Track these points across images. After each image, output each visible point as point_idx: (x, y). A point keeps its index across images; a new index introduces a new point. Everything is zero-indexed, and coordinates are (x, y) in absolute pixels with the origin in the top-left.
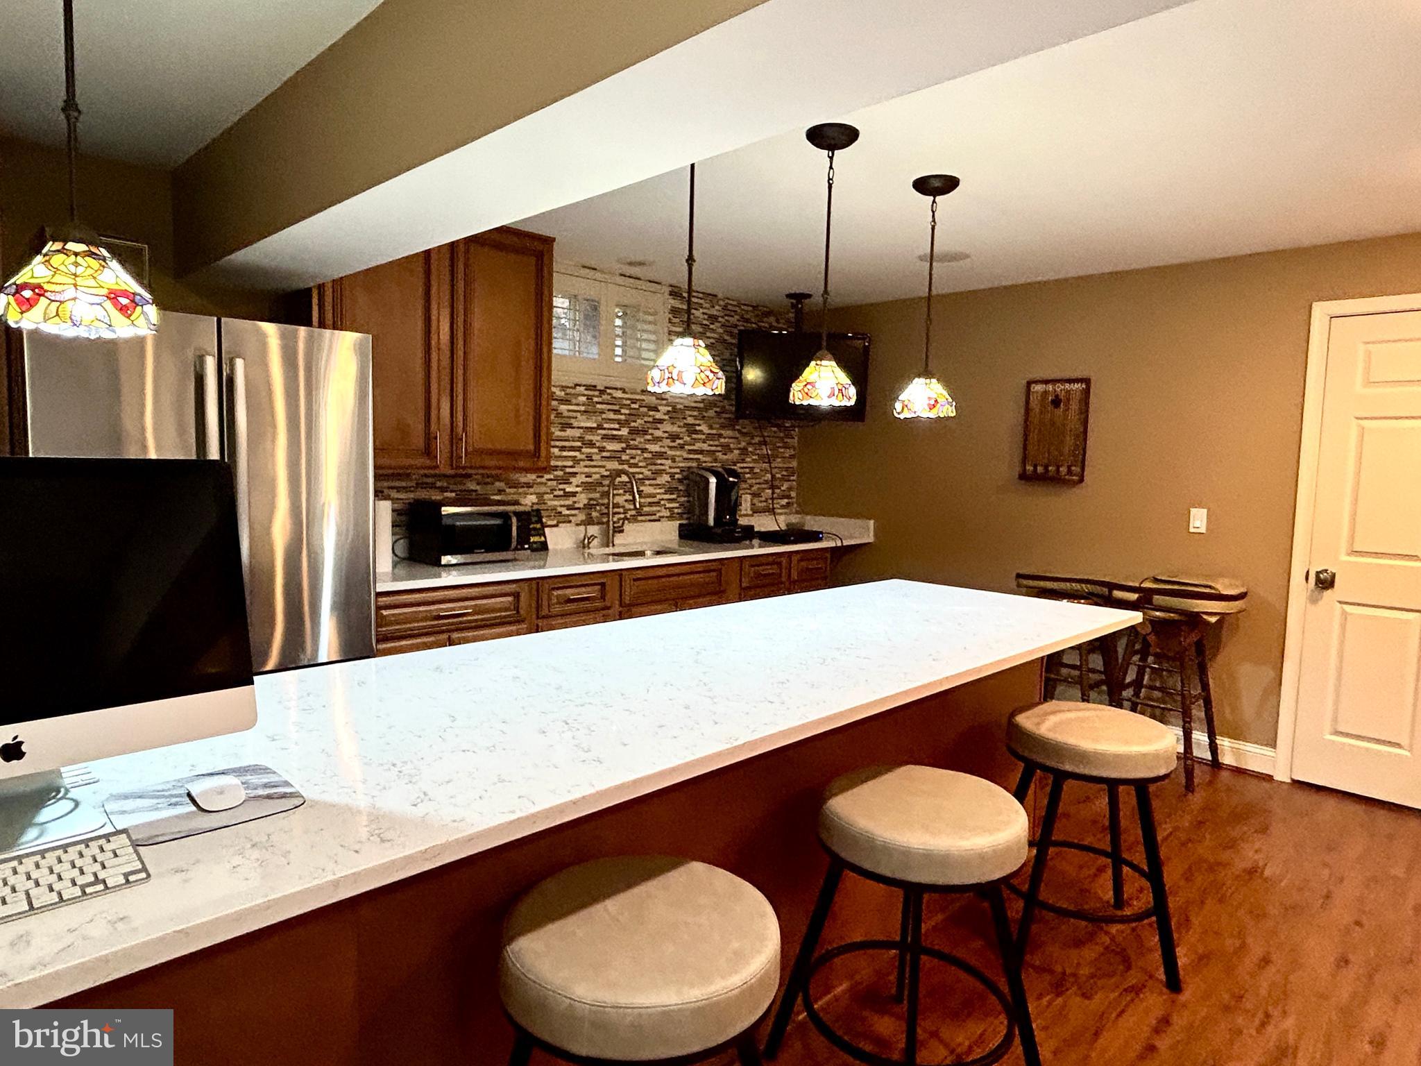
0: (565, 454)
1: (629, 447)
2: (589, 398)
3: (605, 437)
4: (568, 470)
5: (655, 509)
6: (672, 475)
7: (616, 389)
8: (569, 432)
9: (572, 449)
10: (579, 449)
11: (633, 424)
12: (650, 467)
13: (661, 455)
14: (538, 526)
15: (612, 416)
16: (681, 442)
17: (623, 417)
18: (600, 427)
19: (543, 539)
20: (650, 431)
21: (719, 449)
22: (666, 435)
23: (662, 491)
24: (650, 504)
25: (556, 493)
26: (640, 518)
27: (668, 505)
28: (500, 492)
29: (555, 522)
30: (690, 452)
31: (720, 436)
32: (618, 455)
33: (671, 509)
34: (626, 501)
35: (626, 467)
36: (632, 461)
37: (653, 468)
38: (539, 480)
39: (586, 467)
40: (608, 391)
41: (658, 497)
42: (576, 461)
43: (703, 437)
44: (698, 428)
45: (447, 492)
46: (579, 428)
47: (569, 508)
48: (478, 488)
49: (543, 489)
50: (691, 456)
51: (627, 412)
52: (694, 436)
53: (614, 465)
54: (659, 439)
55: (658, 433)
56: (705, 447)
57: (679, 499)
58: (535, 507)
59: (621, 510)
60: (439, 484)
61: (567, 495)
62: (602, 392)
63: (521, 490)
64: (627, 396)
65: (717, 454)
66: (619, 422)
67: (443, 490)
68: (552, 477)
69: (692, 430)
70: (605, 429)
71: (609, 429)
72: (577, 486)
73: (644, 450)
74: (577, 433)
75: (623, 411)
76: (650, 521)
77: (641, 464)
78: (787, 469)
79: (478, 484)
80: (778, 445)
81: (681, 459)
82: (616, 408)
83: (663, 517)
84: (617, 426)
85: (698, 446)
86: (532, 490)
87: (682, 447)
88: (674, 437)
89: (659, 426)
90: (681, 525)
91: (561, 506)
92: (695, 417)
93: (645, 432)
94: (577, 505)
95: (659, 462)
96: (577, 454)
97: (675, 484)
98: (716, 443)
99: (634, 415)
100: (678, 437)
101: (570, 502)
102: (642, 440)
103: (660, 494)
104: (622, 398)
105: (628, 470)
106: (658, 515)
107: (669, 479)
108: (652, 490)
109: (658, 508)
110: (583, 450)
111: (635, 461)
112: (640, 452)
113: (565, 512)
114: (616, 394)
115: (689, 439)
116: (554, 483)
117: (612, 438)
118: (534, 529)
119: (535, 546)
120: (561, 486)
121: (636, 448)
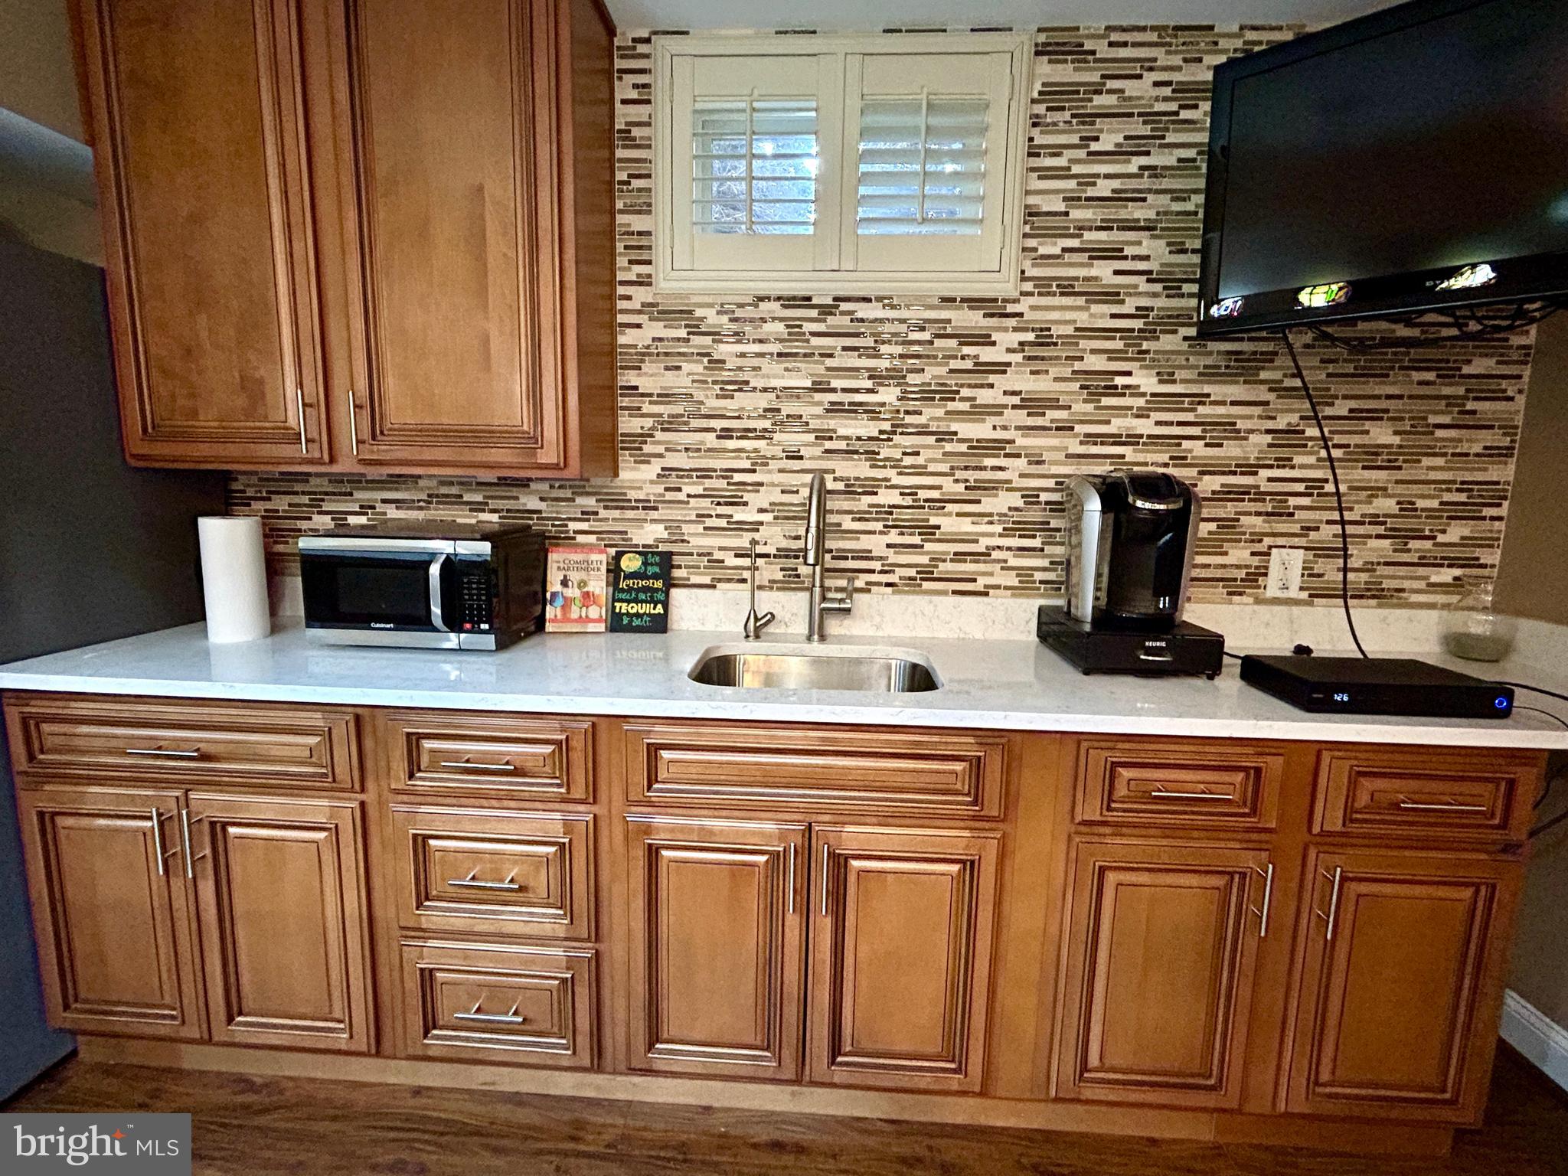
0: (731, 444)
1: (897, 428)
2: (793, 325)
3: (834, 409)
4: (738, 477)
5: (968, 567)
6: (1031, 497)
7: (868, 300)
8: (742, 400)
9: (746, 434)
10: (763, 435)
11: (912, 378)
12: (959, 475)
13: (996, 447)
15: (853, 361)
16: (1062, 414)
17: (885, 364)
18: (819, 387)
19: (660, 609)
20: (965, 392)
21: (1196, 431)
22: (1016, 400)
23: (999, 529)
24: (959, 557)
25: (709, 522)
26: (926, 585)
27: (1013, 562)
28: (587, 515)
29: (707, 580)
30: (1090, 439)
31: (1202, 398)
32: (872, 446)
33: (1024, 573)
34: (889, 546)
35: (891, 473)
36: (908, 460)
37: (972, 476)
38: (669, 496)
39: (781, 471)
40: (844, 306)
41: (984, 542)
42: (760, 461)
43: (1141, 402)
44: (1120, 381)
45: (483, 511)
46: (765, 390)
47: (740, 553)
48: (542, 506)
49: (676, 514)
50: (1096, 449)
51: (899, 350)
52: (1106, 401)
53: (860, 469)
54: (996, 410)
55: (984, 396)
56: (1145, 427)
57: (1048, 549)
58: (662, 548)
59: (877, 565)
61: (740, 527)
62: (826, 311)
63: (630, 514)
64: (894, 314)
65: (1186, 444)
66: (872, 373)
67: (477, 507)
68: (699, 490)
69: (1098, 386)
70: (834, 390)
71: (844, 390)
72: (761, 511)
74: (763, 401)
75: (884, 349)
76: (955, 592)
77: (931, 468)
78: (1465, 487)
79: (542, 499)
80: (1433, 419)
81: (1061, 456)
82: (870, 342)
83: (998, 587)
84: (869, 384)
85: (1118, 425)
86: (654, 514)
87: (1065, 428)
88: (1033, 405)
89: (992, 378)
90: (1041, 610)
91: (721, 549)
92: (1113, 355)
93: (950, 395)
94: (759, 549)
95: (989, 462)
96: (761, 444)
97: (1035, 515)
98: (1189, 417)
99: (916, 356)
100: (1054, 404)
101: (743, 541)
102: (940, 412)
103: (990, 535)
104: (881, 321)
105: (897, 480)
106: (982, 581)
107: (1020, 503)
108: (966, 526)
109: (982, 567)
110: (777, 437)
111: (920, 460)
112: (931, 440)
113: (731, 561)
114: (863, 311)
115: (1089, 407)
116: (706, 503)
117: (854, 409)
118: (646, 589)
119: (636, 622)
120: (721, 510)
121: (923, 431)
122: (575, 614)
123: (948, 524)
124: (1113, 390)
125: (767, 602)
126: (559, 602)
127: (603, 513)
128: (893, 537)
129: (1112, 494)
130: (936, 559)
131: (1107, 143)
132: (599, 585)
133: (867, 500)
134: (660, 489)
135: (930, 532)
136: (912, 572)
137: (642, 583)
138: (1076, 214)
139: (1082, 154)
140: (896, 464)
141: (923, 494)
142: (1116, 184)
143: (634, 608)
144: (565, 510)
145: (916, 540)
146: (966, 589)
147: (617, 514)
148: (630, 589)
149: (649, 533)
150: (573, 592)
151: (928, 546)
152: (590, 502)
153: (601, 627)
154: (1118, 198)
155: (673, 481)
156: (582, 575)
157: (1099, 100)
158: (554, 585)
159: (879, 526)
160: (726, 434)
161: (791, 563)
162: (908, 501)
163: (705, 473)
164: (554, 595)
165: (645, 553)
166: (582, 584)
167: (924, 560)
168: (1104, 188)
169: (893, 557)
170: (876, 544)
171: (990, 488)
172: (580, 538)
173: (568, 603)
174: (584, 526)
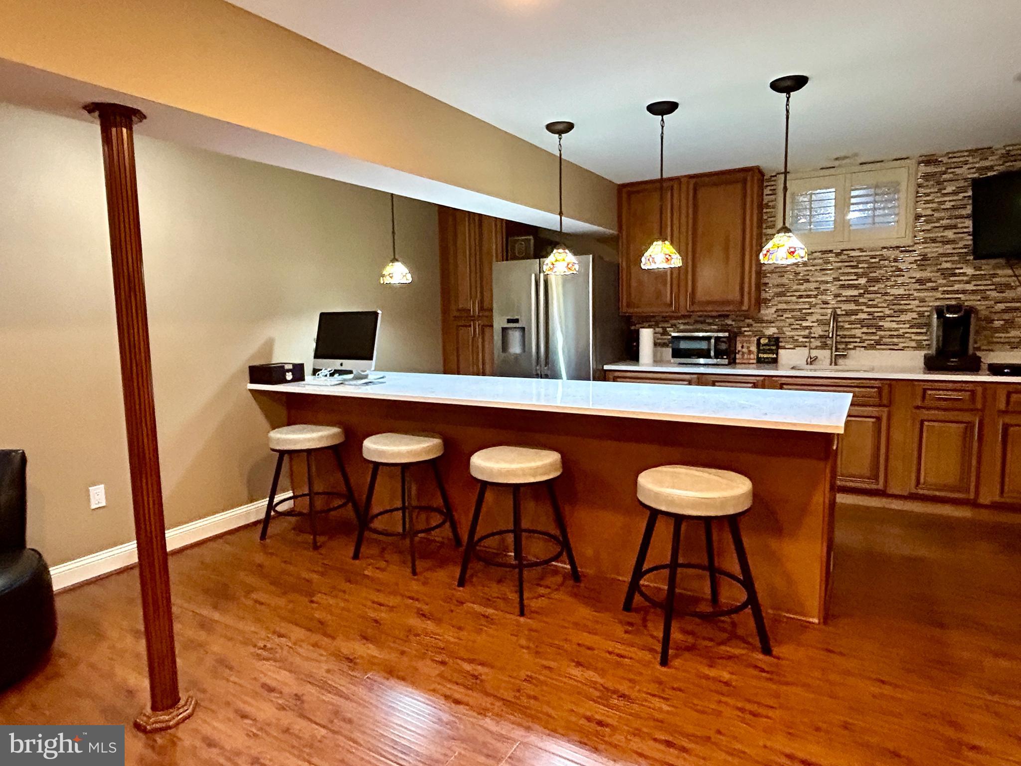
0: (802, 300)
1: (867, 292)
2: (826, 260)
3: (843, 287)
4: (804, 311)
5: (895, 340)
6: (921, 315)
7: (853, 250)
8: (806, 286)
9: (809, 296)
10: (816, 296)
11: (871, 275)
12: (891, 307)
13: (906, 297)
14: (774, 348)
15: (849, 270)
16: (934, 284)
17: (861, 270)
18: (836, 280)
19: (775, 356)
20: (893, 278)
21: (992, 287)
22: (914, 281)
23: (908, 326)
24: (891, 336)
25: (793, 327)
26: (878, 347)
27: (914, 337)
28: (749, 325)
29: (791, 346)
30: (944, 292)
31: (993, 276)
32: (856, 298)
33: (919, 342)
34: (863, 333)
35: (864, 307)
36: (870, 303)
37: (896, 307)
38: (779, 318)
39: (822, 308)
40: (845, 252)
41: (902, 331)
42: (812, 306)
43: (967, 278)
44: (957, 271)
46: (815, 282)
47: (805, 337)
48: (733, 323)
49: (782, 324)
50: (947, 296)
51: (866, 266)
52: (951, 279)
53: (852, 307)
55: (902, 280)
56: (969, 287)
57: (930, 333)
58: (776, 336)
59: (858, 340)
60: (707, 321)
61: (807, 328)
62: (838, 255)
63: (764, 325)
64: (864, 254)
65: (988, 292)
66: (856, 274)
67: (710, 324)
68: (790, 316)
69: (948, 274)
70: (841, 280)
71: (845, 280)
72: (813, 322)
73: (886, 294)
74: (814, 285)
75: (860, 266)
76: (890, 349)
77: (880, 305)
79: (733, 321)
81: (933, 299)
82: (855, 264)
83: (907, 347)
84: (854, 278)
85: (957, 287)
86: (773, 325)
87: (935, 289)
88: (920, 281)
89: (903, 273)
90: (925, 356)
91: (797, 335)
92: (953, 262)
93: (886, 280)
94: (813, 335)
95: (903, 302)
96: (813, 300)
97: (924, 320)
99: (872, 267)
100: (930, 280)
101: (806, 332)
102: (883, 286)
103: (904, 328)
104: (860, 256)
105: (866, 310)
106: (901, 345)
107: (916, 316)
108: (894, 325)
109: (901, 340)
110: (820, 297)
111: (875, 303)
112: (879, 295)
113: (801, 339)
114: (853, 254)
115: (944, 281)
116: (792, 320)
117: (850, 287)
118: (769, 350)
119: (766, 360)
120: (797, 322)
121: (876, 293)
122: (746, 356)
123: (886, 324)
124: (955, 275)
125: (814, 353)
126: (741, 353)
127: (754, 325)
128: (865, 330)
129: (940, 311)
130: (882, 337)
131: (950, 189)
132: (754, 348)
133: (854, 317)
134: (775, 316)
135: (880, 328)
136: (872, 342)
137: (768, 347)
138: (936, 215)
139: (939, 194)
140: (865, 304)
141: (876, 314)
142: (952, 203)
143: (765, 356)
144: (741, 324)
145: (874, 331)
146: (893, 347)
147: (759, 325)
148: (764, 350)
149: (771, 331)
150: (745, 350)
151: (879, 333)
152: (750, 321)
153: (755, 361)
154: (954, 208)
155: (780, 313)
156: (748, 345)
157: (944, 176)
158: (739, 347)
159: (859, 326)
160: (801, 297)
161: (823, 340)
162: (870, 317)
163: (793, 310)
164: (739, 351)
165: (770, 338)
166: (748, 347)
167: (877, 338)
168: (948, 205)
169: (865, 337)
170: (858, 333)
171: (902, 311)
172: (746, 333)
173: (743, 354)
174: (748, 329)
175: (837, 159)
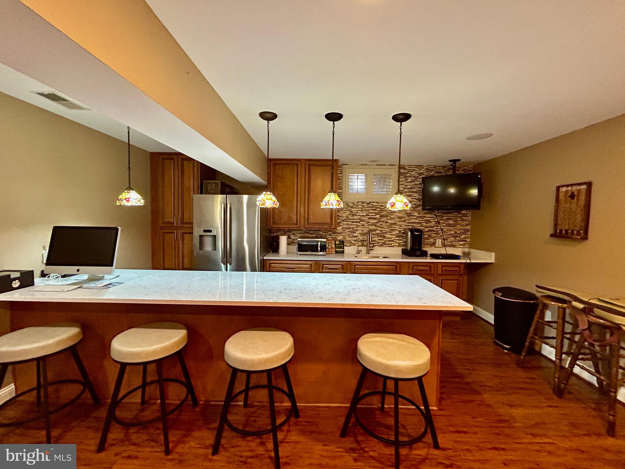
0: (354, 224)
1: (380, 221)
2: (363, 206)
3: (370, 218)
4: (354, 229)
5: (391, 242)
6: (400, 231)
7: (374, 202)
8: (355, 217)
9: (357, 222)
10: (359, 222)
11: (381, 214)
12: (389, 228)
13: (395, 224)
14: (342, 246)
15: (373, 211)
16: (404, 219)
17: (377, 212)
18: (367, 215)
19: (343, 250)
20: (389, 216)
21: (424, 221)
22: (397, 217)
23: (395, 236)
24: (389, 241)
25: (350, 236)
26: (384, 245)
27: (397, 242)
28: (330, 235)
29: (349, 245)
30: (408, 223)
31: (425, 217)
32: (375, 224)
33: (399, 243)
35: (378, 228)
36: (381, 226)
37: (391, 228)
39: (361, 228)
40: (371, 203)
41: (393, 239)
42: (358, 226)
43: (416, 217)
44: (412, 214)
46: (359, 215)
47: (354, 241)
48: (323, 233)
49: (344, 235)
50: (409, 224)
51: (379, 210)
52: (410, 217)
53: (374, 227)
54: (394, 218)
55: (392, 216)
56: (417, 221)
57: (403, 240)
58: (342, 240)
59: (376, 242)
60: (311, 232)
61: (355, 237)
62: (368, 204)
63: (337, 235)
64: (378, 204)
65: (423, 223)
66: (376, 213)
67: (312, 234)
68: (348, 231)
69: (409, 215)
70: (369, 216)
71: (371, 216)
72: (358, 234)
73: (387, 222)
74: (358, 217)
75: (377, 209)
77: (385, 227)
78: (464, 230)
79: (323, 232)
80: (458, 220)
81: (404, 225)
82: (375, 208)
83: (395, 246)
84: (375, 215)
85: (412, 221)
86: (341, 235)
87: (405, 221)
88: (400, 218)
89: (393, 214)
90: (402, 249)
91: (352, 240)
93: (387, 216)
94: (358, 240)
95: (393, 226)
96: (358, 224)
97: (401, 234)
98: (423, 219)
99: (381, 210)
100: (403, 218)
101: (355, 239)
102: (386, 219)
103: (394, 238)
104: (377, 205)
105: (379, 229)
106: (393, 245)
107: (398, 232)
108: (390, 236)
109: (392, 242)
110: (361, 223)
111: (383, 226)
112: (384, 223)
113: (353, 242)
114: (374, 204)
115: (408, 218)
116: (349, 233)
117: (373, 218)
118: (340, 247)
119: (339, 252)
120: (352, 234)
121: (383, 222)
122: (330, 250)
123: (387, 236)
124: (411, 216)
125: (360, 248)
127: (333, 234)
128: (379, 238)
129: (411, 231)
130: (386, 241)
131: (409, 180)
132: (333, 246)
133: (374, 232)
134: (342, 231)
135: (384, 237)
136: (382, 243)
137: (339, 246)
138: (405, 190)
139: (405, 182)
140: (379, 227)
141: (383, 231)
142: (411, 186)
143: (339, 250)
144: (327, 234)
145: (382, 238)
146: (390, 246)
147: (335, 235)
148: (338, 247)
149: (340, 238)
150: (330, 247)
151: (384, 239)
152: (330, 233)
153: (334, 252)
154: (411, 188)
155: (344, 229)
156: (331, 244)
157: (407, 175)
158: (327, 246)
159: (376, 236)
160: (353, 222)
161: (362, 242)
162: (381, 232)
163: (349, 228)
164: (327, 248)
165: (339, 241)
166: (331, 246)
167: (384, 241)
168: (409, 187)
169: (379, 241)
170: (376, 239)
171: (394, 230)
173: (329, 248)
174: (330, 237)
175: (372, 161)
